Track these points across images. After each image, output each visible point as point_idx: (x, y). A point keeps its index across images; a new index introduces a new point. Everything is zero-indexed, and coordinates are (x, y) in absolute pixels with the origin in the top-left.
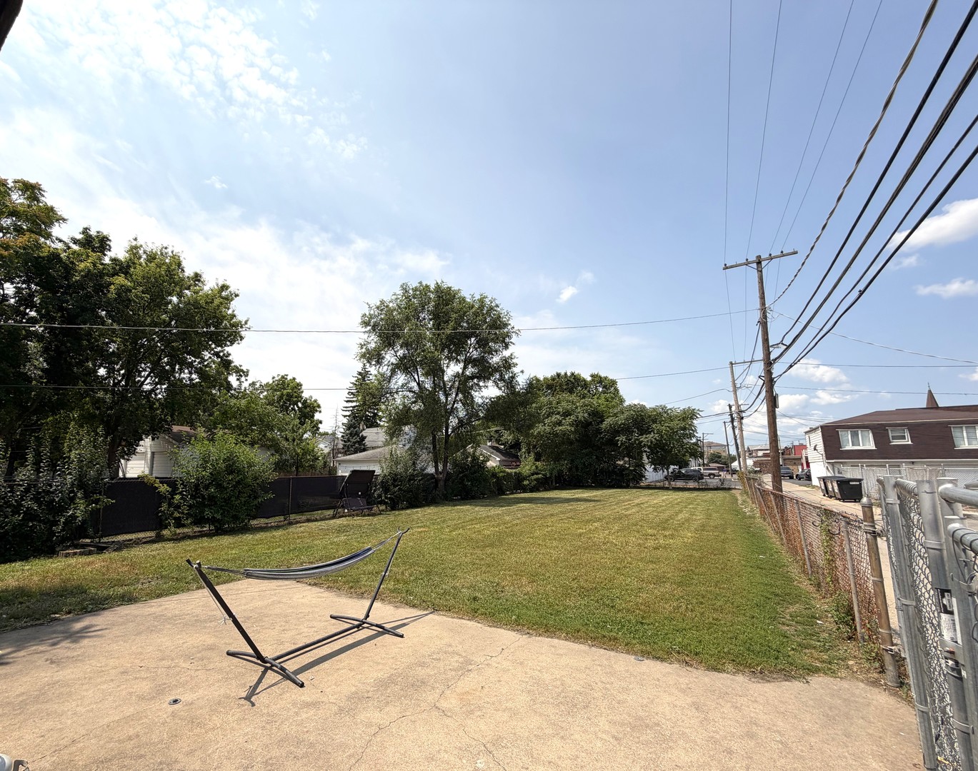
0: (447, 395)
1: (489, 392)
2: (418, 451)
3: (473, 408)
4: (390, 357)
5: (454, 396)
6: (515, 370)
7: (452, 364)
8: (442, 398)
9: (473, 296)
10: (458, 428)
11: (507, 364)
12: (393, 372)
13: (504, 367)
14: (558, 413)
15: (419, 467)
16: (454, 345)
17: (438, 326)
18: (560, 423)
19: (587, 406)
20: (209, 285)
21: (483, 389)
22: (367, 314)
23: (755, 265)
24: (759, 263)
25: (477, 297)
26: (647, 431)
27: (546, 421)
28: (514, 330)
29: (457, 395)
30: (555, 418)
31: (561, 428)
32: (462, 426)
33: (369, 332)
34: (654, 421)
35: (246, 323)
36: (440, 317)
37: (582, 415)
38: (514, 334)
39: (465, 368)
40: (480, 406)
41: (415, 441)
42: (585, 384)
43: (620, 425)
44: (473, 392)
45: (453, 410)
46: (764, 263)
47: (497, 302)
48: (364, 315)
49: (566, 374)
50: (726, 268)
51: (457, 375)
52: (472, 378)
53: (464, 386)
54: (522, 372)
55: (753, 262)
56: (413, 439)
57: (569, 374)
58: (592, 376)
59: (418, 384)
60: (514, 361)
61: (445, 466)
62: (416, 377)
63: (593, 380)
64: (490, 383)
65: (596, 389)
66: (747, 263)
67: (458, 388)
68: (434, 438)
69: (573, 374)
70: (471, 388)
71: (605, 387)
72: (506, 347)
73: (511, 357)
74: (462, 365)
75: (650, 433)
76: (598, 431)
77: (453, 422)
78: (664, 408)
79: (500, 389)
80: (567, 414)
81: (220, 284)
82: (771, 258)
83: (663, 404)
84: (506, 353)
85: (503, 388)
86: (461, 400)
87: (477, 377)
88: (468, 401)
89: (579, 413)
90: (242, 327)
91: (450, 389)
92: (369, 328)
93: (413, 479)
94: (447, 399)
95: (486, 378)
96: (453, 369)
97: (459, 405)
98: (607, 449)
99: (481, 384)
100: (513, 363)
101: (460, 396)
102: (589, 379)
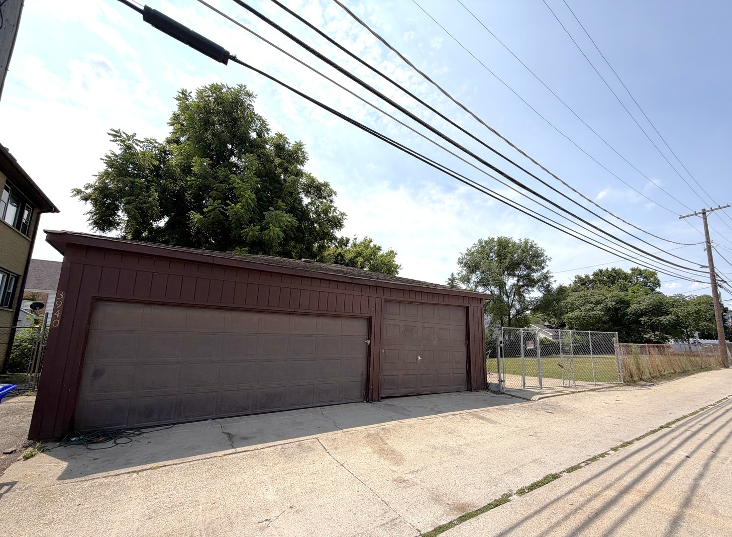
0: (508, 297)
1: (535, 294)
2: (493, 328)
3: (525, 303)
4: (474, 278)
5: (513, 297)
6: (551, 280)
7: (511, 278)
8: (506, 299)
9: (520, 240)
10: (516, 315)
11: (546, 277)
12: (476, 286)
13: (544, 279)
14: (592, 303)
15: (494, 337)
16: (512, 268)
17: (500, 262)
18: (593, 310)
19: (614, 297)
20: (384, 251)
21: (531, 292)
22: (461, 258)
23: (701, 215)
24: (704, 213)
25: (523, 240)
26: (666, 313)
27: (582, 308)
28: (547, 258)
29: (514, 296)
30: (588, 306)
31: (593, 313)
32: (519, 314)
33: (463, 267)
34: (673, 306)
35: (400, 266)
36: (501, 256)
37: (610, 303)
38: (547, 260)
39: (518, 281)
40: (529, 302)
41: (491, 323)
42: (626, 277)
43: (643, 310)
44: (524, 294)
45: (512, 306)
46: (707, 214)
47: (535, 242)
48: (459, 259)
49: (607, 270)
50: (681, 217)
51: (514, 285)
52: (523, 286)
53: (518, 291)
54: (555, 281)
55: (700, 213)
56: (490, 322)
57: (610, 270)
58: (632, 270)
59: (491, 292)
60: (551, 275)
61: (509, 336)
62: (489, 288)
63: (633, 273)
64: (535, 289)
65: (637, 279)
66: (696, 214)
67: (515, 293)
68: (502, 321)
69: (613, 269)
70: (523, 292)
71: (645, 277)
72: (543, 268)
73: (548, 272)
74: (516, 278)
75: (668, 314)
76: (625, 314)
77: (513, 312)
78: (681, 296)
79: (541, 292)
80: (598, 303)
81: (390, 250)
82: (712, 210)
83: (680, 293)
84: (545, 271)
85: (543, 292)
86: (517, 300)
87: (527, 286)
88: (522, 300)
89: (608, 302)
90: (398, 268)
91: (510, 293)
92: (462, 265)
93: (491, 343)
94: (508, 299)
95: (533, 286)
96: (511, 282)
97: (516, 303)
98: (633, 327)
99: (530, 289)
100: (550, 276)
101: (517, 297)
102: (630, 272)
